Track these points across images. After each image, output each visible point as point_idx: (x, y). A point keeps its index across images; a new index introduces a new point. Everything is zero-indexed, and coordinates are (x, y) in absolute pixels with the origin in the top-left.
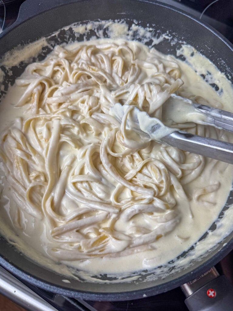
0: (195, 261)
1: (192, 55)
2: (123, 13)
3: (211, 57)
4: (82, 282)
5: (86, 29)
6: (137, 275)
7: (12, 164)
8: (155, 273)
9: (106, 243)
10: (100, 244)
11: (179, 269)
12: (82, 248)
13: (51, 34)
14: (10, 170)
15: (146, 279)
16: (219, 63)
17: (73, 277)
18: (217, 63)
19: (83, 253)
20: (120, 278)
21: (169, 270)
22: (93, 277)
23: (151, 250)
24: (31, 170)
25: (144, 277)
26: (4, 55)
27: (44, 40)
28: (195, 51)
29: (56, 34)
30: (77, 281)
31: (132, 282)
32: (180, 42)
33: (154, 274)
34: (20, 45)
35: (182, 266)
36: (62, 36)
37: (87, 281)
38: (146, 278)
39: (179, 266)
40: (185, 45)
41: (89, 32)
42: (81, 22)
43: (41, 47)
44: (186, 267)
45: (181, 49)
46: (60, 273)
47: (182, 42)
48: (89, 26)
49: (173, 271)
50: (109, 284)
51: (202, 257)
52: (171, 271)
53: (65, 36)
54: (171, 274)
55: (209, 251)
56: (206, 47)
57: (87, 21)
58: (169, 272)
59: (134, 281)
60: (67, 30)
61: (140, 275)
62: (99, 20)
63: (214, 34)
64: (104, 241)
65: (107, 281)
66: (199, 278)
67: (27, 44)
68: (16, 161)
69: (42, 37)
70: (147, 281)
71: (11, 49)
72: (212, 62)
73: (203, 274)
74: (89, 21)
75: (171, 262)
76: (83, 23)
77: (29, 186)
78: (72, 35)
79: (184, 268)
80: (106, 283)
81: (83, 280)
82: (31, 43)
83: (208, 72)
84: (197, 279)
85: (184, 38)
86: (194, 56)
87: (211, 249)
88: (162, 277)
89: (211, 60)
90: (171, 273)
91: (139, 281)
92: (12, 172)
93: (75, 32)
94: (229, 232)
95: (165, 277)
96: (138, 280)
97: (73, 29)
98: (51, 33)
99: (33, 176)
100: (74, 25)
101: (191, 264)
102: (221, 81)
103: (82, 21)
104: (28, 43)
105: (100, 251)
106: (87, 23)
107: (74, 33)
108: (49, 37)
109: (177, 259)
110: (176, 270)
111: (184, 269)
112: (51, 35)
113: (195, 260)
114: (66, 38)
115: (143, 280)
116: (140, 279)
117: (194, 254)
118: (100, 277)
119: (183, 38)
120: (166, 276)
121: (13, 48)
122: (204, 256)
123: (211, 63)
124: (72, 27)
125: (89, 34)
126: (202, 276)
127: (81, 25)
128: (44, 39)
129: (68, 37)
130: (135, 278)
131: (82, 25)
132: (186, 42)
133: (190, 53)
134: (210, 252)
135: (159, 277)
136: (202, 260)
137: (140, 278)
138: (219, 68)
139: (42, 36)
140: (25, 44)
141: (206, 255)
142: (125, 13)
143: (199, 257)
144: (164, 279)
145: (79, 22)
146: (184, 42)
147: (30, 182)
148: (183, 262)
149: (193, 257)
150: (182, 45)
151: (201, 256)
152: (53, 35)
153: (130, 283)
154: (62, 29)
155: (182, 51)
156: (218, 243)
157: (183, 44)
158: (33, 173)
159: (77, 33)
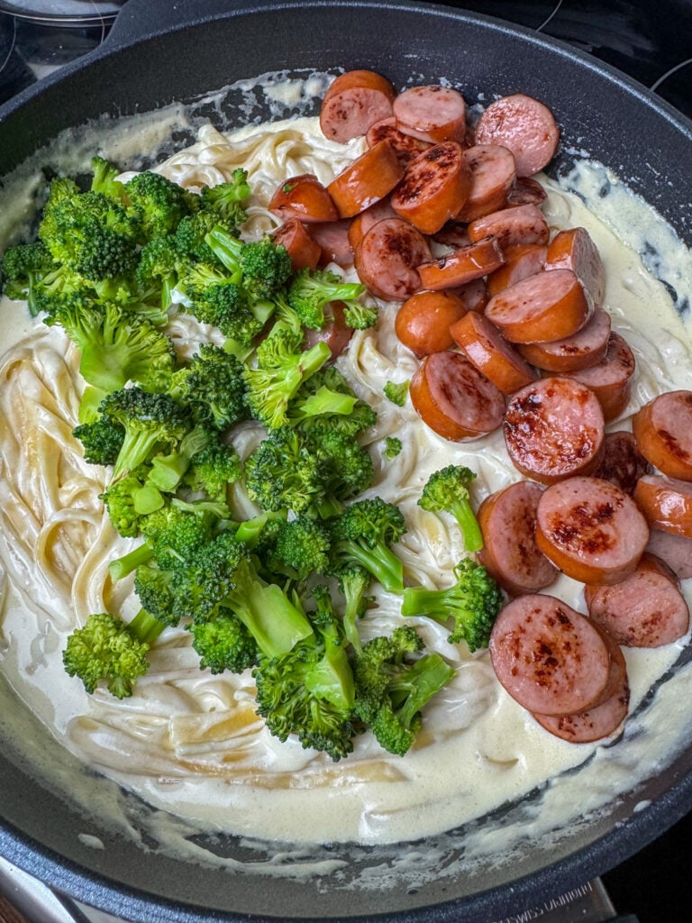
0: (532, 847)
1: (604, 193)
2: (411, 56)
3: (660, 200)
4: (147, 850)
5: (302, 95)
6: (336, 858)
7: (17, 448)
8: (393, 862)
9: (250, 737)
10: (233, 735)
11: (475, 865)
12: (172, 736)
13: (200, 96)
14: (7, 465)
15: (358, 880)
16: (683, 219)
17: (124, 829)
18: (679, 220)
19: (171, 755)
20: (279, 856)
21: (443, 858)
22: (191, 838)
23: (391, 780)
24: (67, 473)
25: (354, 869)
26: (56, 136)
27: (178, 112)
28: (614, 180)
29: (216, 97)
30: (132, 844)
31: (311, 881)
32: (572, 151)
33: (391, 866)
34: (107, 115)
35: (484, 856)
36: (233, 107)
37: (163, 851)
38: (360, 876)
39: (475, 852)
40: (587, 162)
41: (312, 103)
42: (288, 71)
43: (169, 132)
44: (498, 863)
45: (572, 174)
46: (86, 805)
47: (577, 153)
48: (312, 87)
49: (454, 868)
50: (233, 872)
51: (558, 835)
52: (445, 866)
53: (241, 107)
54: (442, 878)
55: (587, 817)
56: (648, 169)
57: (307, 69)
58: (439, 865)
59: (318, 877)
60: (248, 92)
61: (346, 857)
62: (342, 70)
63: (676, 128)
64: (245, 730)
65: (231, 863)
66: (539, 912)
67: (127, 117)
68: (30, 439)
69: (173, 103)
70: (359, 887)
71: (80, 124)
72: (662, 214)
73: (557, 900)
74: (312, 72)
75: (455, 832)
76: (293, 76)
77: (53, 517)
78: (260, 106)
79: (489, 865)
80: (223, 868)
81: (154, 843)
82: (139, 115)
83: (647, 245)
84: (533, 915)
85: (582, 141)
86: (609, 197)
87: (591, 812)
88: (410, 883)
89: (660, 210)
90: (443, 873)
91: (335, 881)
92: (14, 472)
93: (269, 100)
94: (661, 761)
95: (420, 885)
96: (328, 878)
97: (265, 91)
98: (201, 93)
99: (69, 492)
100: (270, 79)
101: (518, 853)
102: (685, 273)
103: (292, 70)
104: (131, 113)
105: (226, 760)
106: (305, 77)
107: (266, 102)
108: (195, 105)
109: (476, 823)
110: (465, 866)
111: (490, 869)
112: (201, 99)
113: (531, 842)
114: (242, 113)
115: (348, 880)
116: (340, 875)
117: (533, 818)
118: (216, 840)
119: (579, 140)
120: (427, 880)
121: (86, 123)
122: (565, 833)
123: (657, 217)
124: (263, 84)
125: (311, 109)
126: (553, 904)
127: (289, 80)
128: (180, 107)
129: (249, 112)
130: (323, 866)
131: (292, 82)
132: (589, 152)
133: (598, 186)
134: (588, 821)
135: (399, 880)
136: (555, 845)
137: (341, 869)
138: (681, 236)
139: (176, 100)
140: (124, 114)
141: (574, 830)
142: (415, 56)
143: (548, 832)
144: (413, 892)
145: (284, 72)
146: (584, 153)
147: (58, 507)
148: (493, 839)
149: (530, 829)
150: (575, 161)
151: (556, 829)
152: (207, 101)
153: (303, 882)
154: (233, 87)
155: (576, 179)
156: (620, 796)
157: (579, 158)
158: (72, 481)
159: (275, 102)
